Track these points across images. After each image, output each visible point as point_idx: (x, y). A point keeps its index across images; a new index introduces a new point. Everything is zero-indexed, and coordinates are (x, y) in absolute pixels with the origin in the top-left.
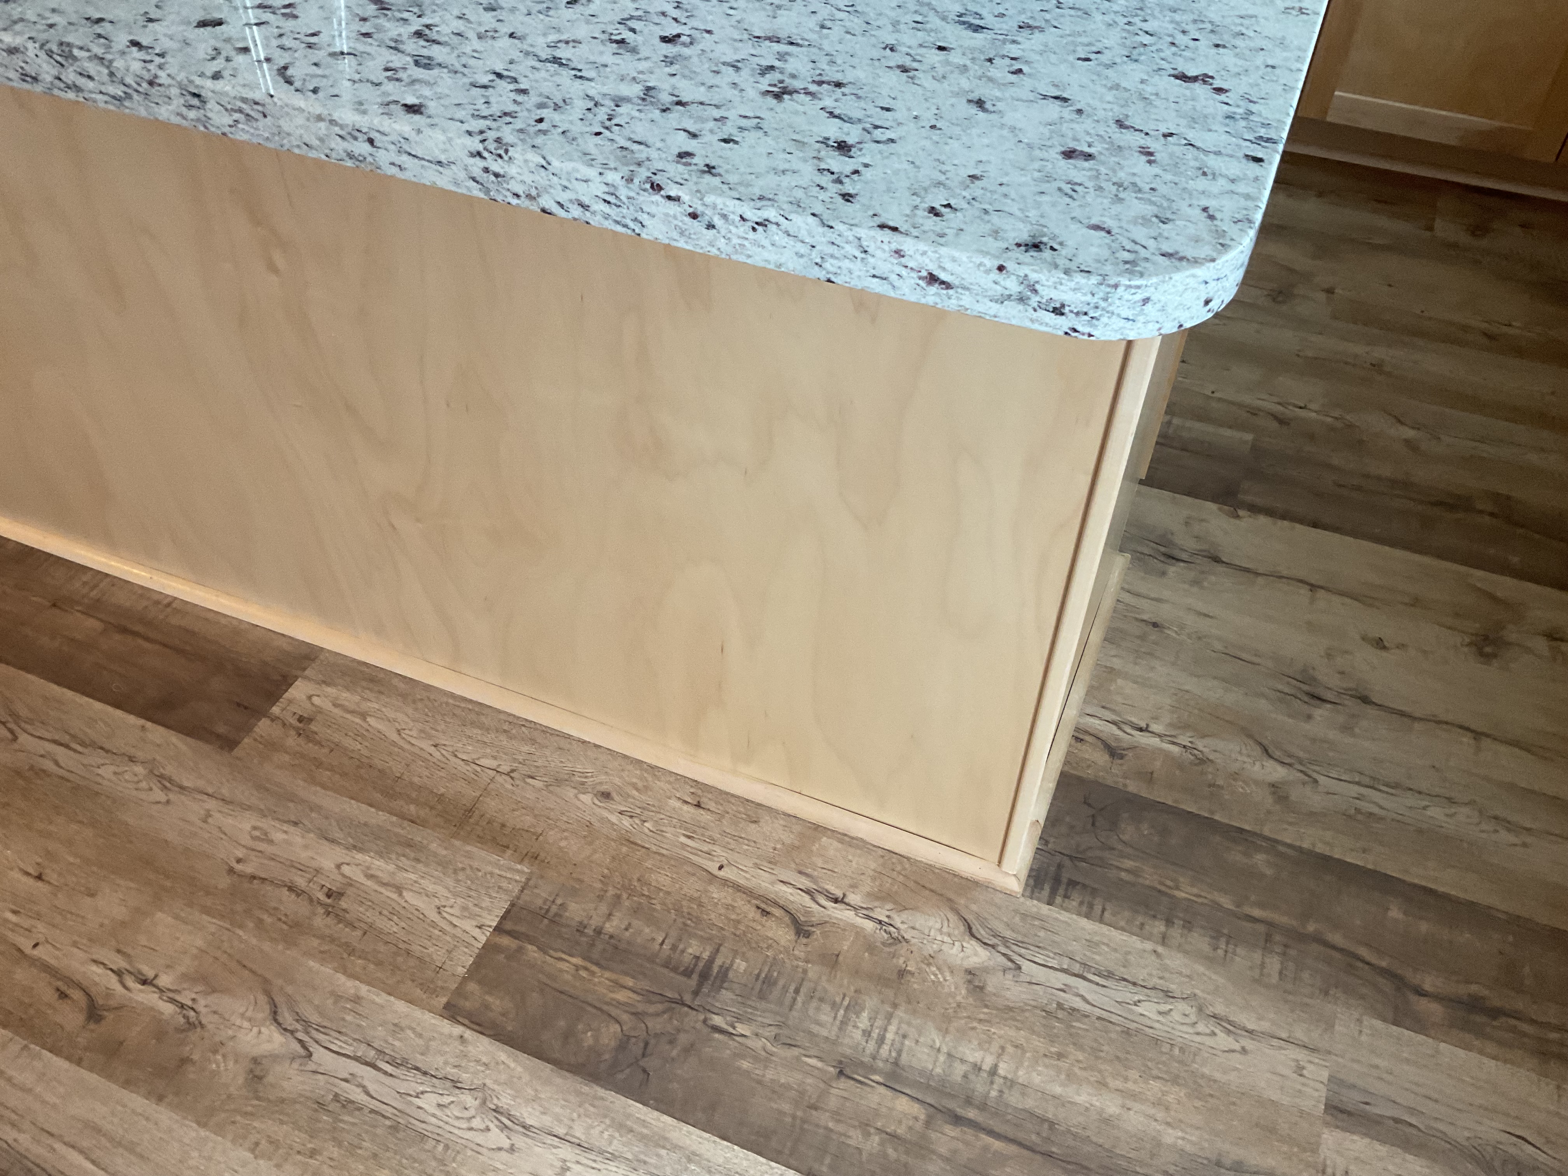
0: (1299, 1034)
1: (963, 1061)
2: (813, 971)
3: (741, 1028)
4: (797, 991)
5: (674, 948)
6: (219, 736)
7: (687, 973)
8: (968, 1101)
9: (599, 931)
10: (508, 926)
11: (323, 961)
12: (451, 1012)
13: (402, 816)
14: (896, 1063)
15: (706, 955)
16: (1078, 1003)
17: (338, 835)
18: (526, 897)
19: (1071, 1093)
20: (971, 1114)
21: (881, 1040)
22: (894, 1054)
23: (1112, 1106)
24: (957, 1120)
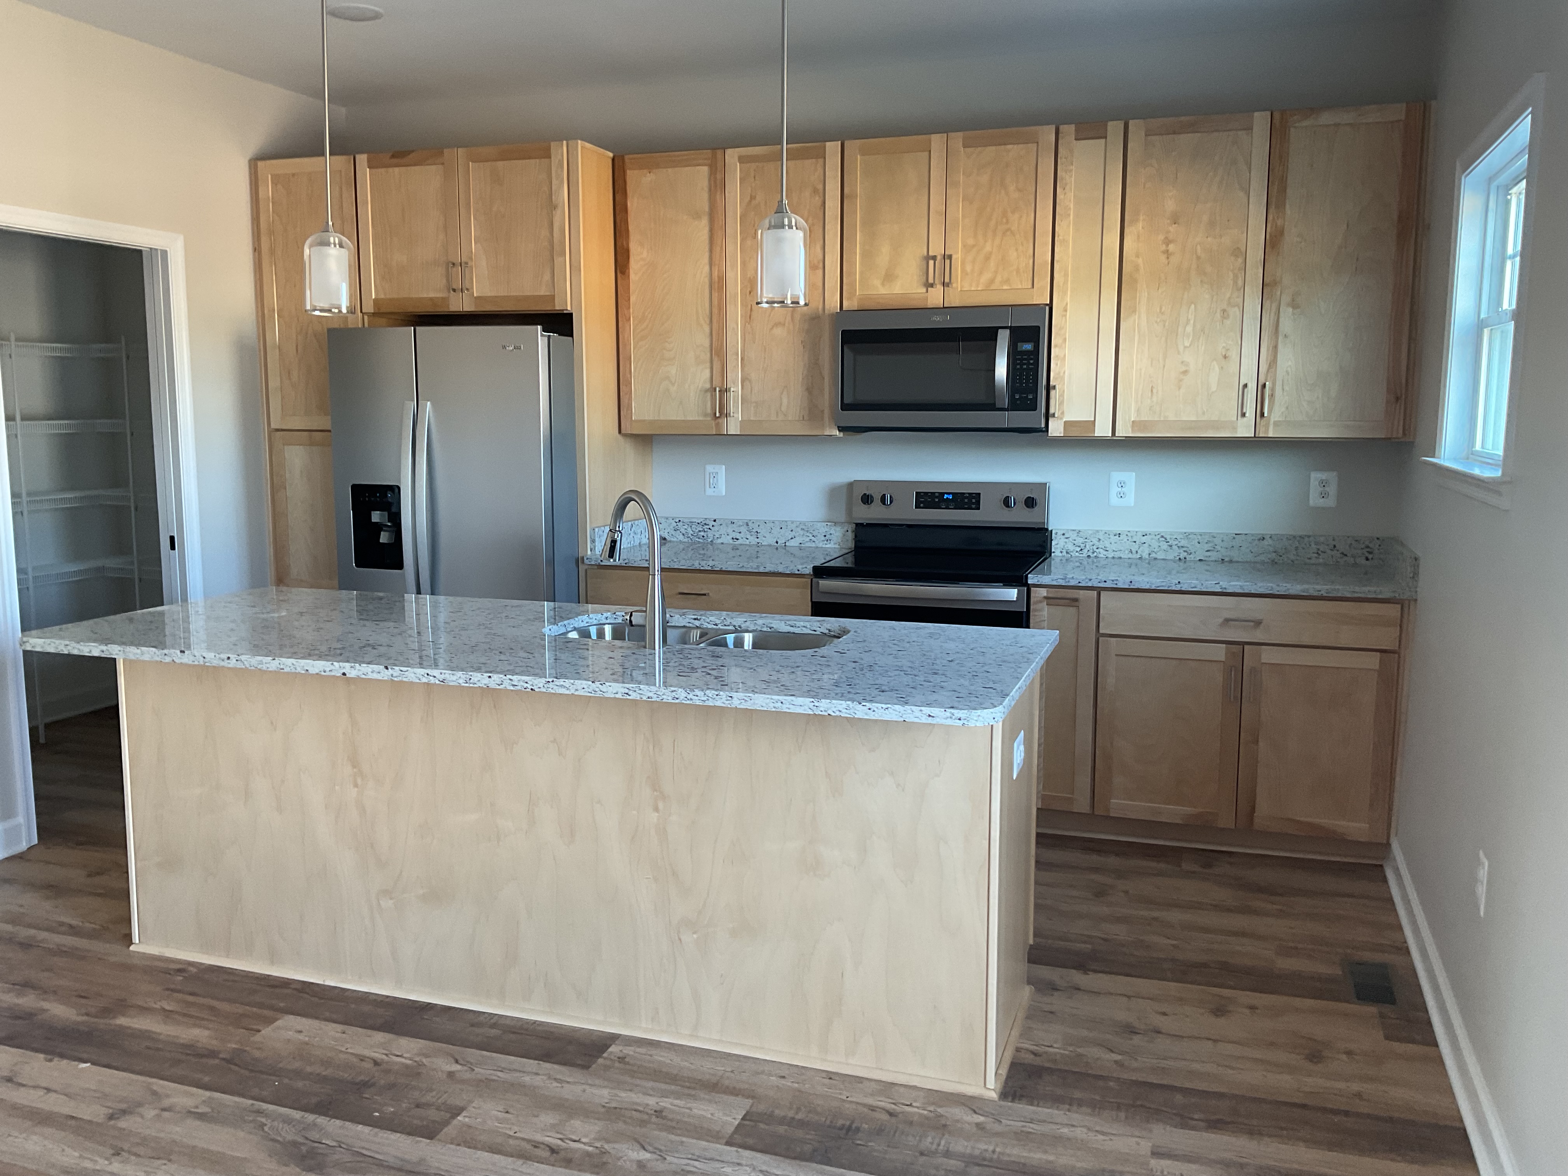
0: (1137, 1133)
1: (978, 1149)
2: (900, 1126)
3: (870, 1144)
4: (895, 1132)
5: (831, 1122)
6: (579, 1065)
7: (841, 1129)
8: (984, 1159)
9: (793, 1118)
10: (748, 1118)
11: (661, 1130)
12: (729, 1143)
13: (683, 1086)
14: (947, 1151)
15: (848, 1123)
16: (1030, 1130)
17: (652, 1093)
18: (754, 1109)
19: (1032, 1155)
20: (985, 1163)
21: (939, 1145)
22: (946, 1149)
23: (1051, 1158)
24: (979, 1165)
